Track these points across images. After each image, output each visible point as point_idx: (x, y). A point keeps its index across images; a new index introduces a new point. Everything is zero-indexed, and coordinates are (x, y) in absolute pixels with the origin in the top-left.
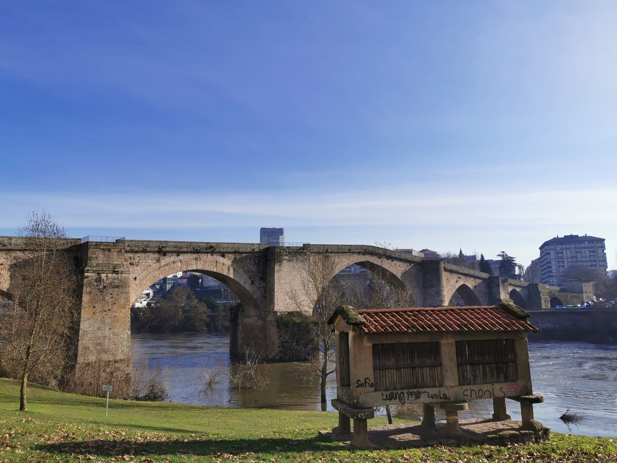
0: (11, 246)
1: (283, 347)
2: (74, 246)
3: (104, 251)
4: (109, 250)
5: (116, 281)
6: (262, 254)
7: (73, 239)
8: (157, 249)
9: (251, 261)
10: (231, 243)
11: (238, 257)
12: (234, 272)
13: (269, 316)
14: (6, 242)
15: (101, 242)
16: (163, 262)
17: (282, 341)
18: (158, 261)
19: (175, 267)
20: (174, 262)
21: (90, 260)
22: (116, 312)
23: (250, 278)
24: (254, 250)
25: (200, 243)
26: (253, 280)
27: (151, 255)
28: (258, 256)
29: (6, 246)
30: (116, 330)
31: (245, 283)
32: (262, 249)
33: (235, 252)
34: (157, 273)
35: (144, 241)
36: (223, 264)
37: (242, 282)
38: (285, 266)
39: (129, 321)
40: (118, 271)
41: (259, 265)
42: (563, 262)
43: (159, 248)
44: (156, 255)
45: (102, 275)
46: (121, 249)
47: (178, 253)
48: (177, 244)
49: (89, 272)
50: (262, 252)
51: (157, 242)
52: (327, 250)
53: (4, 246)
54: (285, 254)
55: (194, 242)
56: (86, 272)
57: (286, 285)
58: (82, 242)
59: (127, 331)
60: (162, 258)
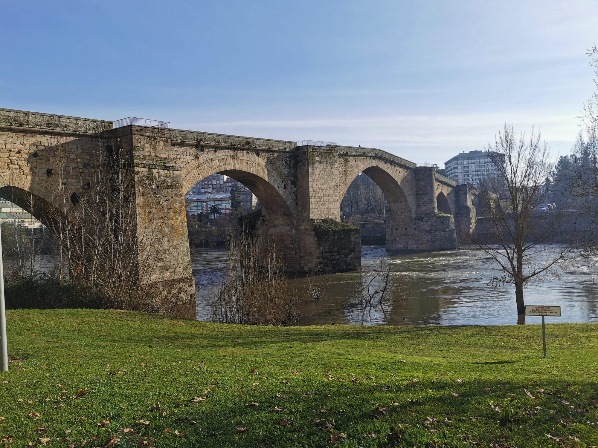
0: (30, 126)
1: (324, 258)
2: (106, 131)
3: (150, 139)
4: (155, 139)
5: (169, 180)
6: (292, 154)
7: (104, 121)
8: (195, 142)
9: (283, 162)
10: (265, 140)
11: (271, 156)
12: (268, 174)
13: (302, 224)
14: (22, 119)
15: (146, 127)
16: (201, 160)
17: (322, 251)
18: (196, 157)
19: (213, 165)
20: (212, 160)
21: (136, 151)
22: (172, 219)
23: (283, 182)
24: (285, 148)
25: (236, 137)
26: (286, 184)
27: (188, 149)
28: (288, 156)
29: (24, 124)
30: (175, 242)
31: (279, 187)
32: (293, 149)
33: (268, 151)
34: (196, 172)
35: (182, 131)
36: (259, 165)
37: (276, 187)
38: (318, 169)
39: (186, 231)
40: (169, 167)
41: (290, 167)
42: (468, 175)
43: (197, 141)
44: (194, 150)
45: (153, 170)
46: (167, 138)
47: (216, 148)
48: (215, 137)
49: (139, 166)
50: (292, 152)
51: (195, 132)
52: (347, 153)
53: (21, 125)
54: (317, 154)
55: (231, 136)
56: (136, 167)
57: (318, 190)
58: (115, 127)
59: (186, 243)
60: (200, 153)
